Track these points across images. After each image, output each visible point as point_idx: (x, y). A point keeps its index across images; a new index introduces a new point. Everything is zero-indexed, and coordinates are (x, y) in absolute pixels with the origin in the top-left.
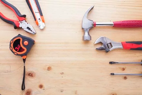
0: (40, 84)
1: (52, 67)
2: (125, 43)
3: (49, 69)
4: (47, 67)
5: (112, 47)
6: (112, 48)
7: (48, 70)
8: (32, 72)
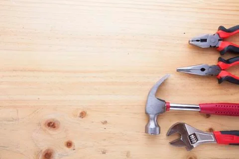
0: (66, 140)
1: (88, 113)
2: (220, 133)
3: (83, 115)
4: (80, 111)
5: (198, 140)
6: (198, 142)
7: (80, 117)
8: (53, 120)
